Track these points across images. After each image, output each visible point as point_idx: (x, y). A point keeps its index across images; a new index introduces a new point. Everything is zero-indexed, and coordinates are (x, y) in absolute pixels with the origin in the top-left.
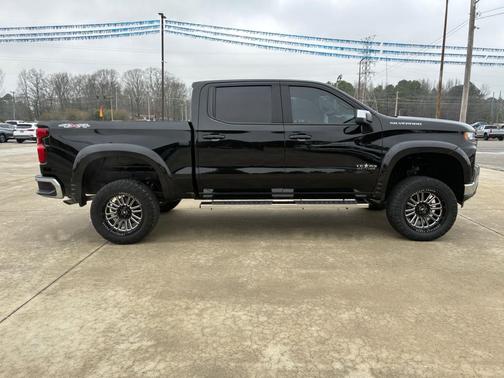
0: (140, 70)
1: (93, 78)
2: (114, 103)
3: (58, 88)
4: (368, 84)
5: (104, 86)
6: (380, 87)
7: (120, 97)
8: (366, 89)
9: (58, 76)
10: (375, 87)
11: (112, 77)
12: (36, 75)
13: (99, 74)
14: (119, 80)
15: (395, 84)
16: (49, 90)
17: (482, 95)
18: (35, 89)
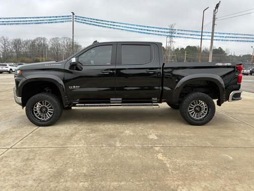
0: (58, 38)
1: (34, 41)
2: (45, 54)
3: (16, 46)
4: (172, 47)
5: (40, 46)
6: (178, 49)
7: (48, 51)
8: (171, 50)
9: (15, 40)
10: (175, 49)
11: (44, 41)
12: (4, 39)
13: (37, 39)
14: (47, 43)
15: (185, 48)
16: (11, 47)
17: (226, 54)
18: (3, 46)
